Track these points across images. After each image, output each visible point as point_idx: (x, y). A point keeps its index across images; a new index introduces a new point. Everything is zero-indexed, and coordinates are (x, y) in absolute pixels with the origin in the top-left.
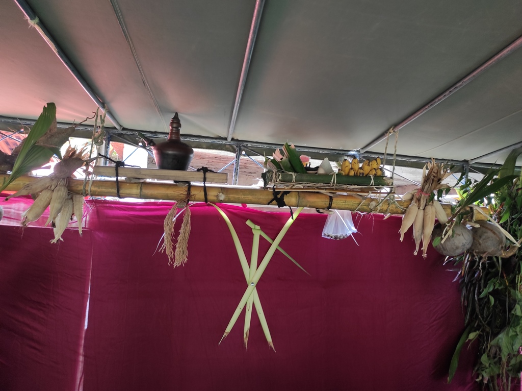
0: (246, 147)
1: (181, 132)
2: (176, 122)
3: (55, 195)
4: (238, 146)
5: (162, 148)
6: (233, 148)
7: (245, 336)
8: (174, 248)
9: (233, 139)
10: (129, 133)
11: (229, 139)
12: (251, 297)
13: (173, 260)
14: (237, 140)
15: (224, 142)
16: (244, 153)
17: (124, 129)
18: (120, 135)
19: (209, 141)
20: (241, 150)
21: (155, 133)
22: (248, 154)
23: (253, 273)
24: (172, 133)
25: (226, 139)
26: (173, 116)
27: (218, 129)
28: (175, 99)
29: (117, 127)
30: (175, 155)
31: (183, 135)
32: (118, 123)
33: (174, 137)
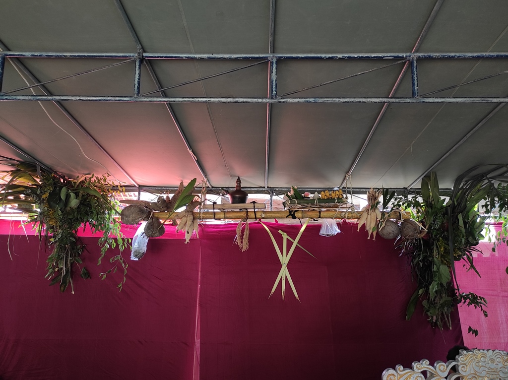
0: (276, 191)
1: (241, 186)
2: (239, 181)
3: (188, 218)
4: (271, 191)
5: (233, 195)
6: (269, 192)
7: (283, 294)
8: (242, 243)
9: (268, 187)
10: (215, 189)
11: (266, 187)
12: (284, 272)
13: (242, 248)
14: (270, 188)
15: (264, 189)
16: (274, 194)
17: (213, 187)
18: (211, 190)
19: (256, 189)
20: (273, 193)
21: (228, 188)
22: (277, 195)
23: (284, 259)
24: (237, 186)
25: (264, 187)
26: (237, 178)
27: (259, 182)
28: (238, 170)
29: (210, 187)
30: (239, 197)
31: (242, 188)
32: (210, 185)
33: (238, 188)
